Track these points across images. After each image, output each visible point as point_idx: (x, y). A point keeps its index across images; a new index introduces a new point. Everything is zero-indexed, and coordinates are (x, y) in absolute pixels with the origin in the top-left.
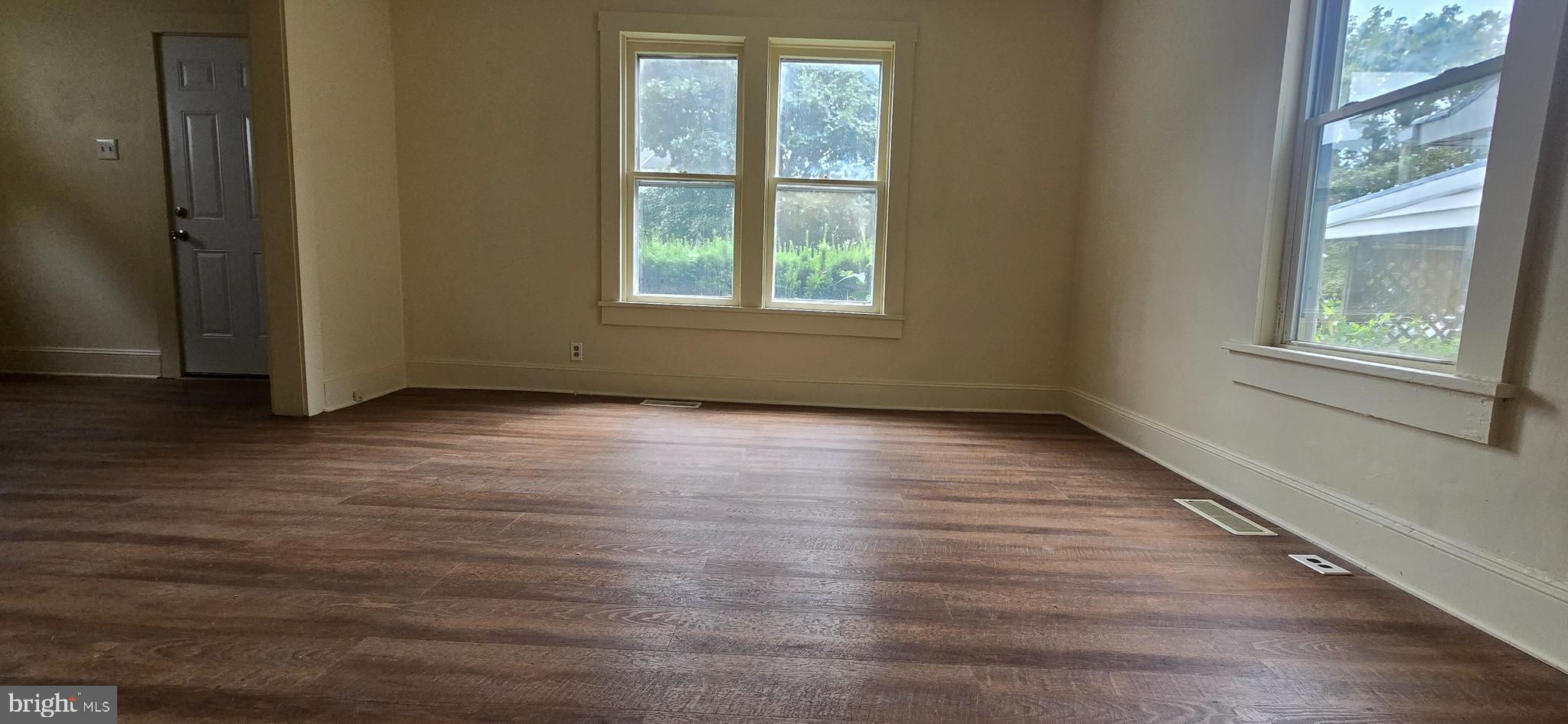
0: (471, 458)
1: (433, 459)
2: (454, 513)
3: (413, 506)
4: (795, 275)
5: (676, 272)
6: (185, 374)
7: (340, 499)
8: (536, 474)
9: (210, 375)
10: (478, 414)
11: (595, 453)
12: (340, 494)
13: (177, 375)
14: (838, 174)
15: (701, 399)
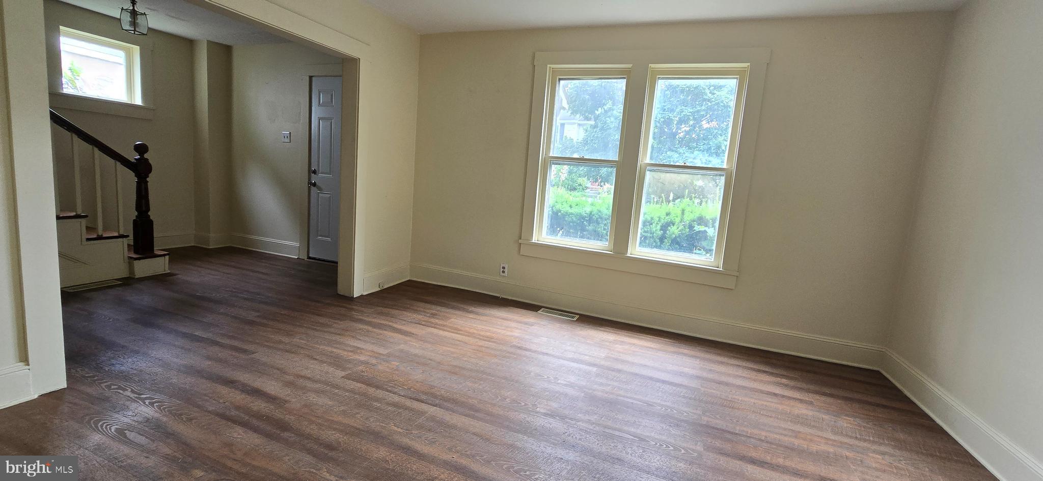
0: (423, 349)
1: (402, 346)
2: (396, 399)
3: (377, 387)
4: (659, 227)
5: (575, 219)
6: (309, 258)
7: (343, 374)
8: (455, 371)
9: (319, 260)
10: (439, 308)
11: (495, 356)
12: (344, 369)
13: (305, 258)
14: (695, 161)
15: (579, 312)
